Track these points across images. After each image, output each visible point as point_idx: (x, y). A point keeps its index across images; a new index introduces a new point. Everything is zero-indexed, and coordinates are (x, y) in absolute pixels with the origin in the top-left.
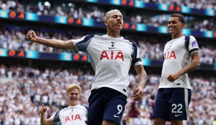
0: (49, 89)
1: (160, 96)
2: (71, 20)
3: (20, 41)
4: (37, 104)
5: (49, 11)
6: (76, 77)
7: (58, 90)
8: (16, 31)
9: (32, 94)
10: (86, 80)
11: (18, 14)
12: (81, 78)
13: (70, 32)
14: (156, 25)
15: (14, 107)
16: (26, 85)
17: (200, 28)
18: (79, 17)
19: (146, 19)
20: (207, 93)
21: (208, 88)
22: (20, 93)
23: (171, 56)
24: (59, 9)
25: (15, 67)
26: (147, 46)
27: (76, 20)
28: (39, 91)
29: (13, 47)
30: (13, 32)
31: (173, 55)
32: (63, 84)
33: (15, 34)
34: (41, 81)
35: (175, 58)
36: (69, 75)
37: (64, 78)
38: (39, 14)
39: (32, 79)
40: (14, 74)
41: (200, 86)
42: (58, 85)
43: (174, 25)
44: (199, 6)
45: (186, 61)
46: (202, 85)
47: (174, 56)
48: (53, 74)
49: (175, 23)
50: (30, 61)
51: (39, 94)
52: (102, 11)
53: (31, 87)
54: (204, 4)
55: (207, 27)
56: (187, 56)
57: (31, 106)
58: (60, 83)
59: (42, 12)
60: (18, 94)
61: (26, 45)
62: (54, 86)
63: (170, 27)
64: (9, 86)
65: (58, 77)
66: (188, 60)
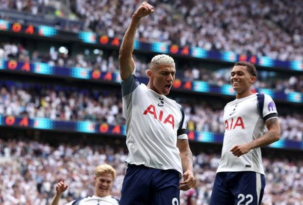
0: (63, 174)
1: (220, 185)
2: (97, 74)
3: (23, 103)
4: (46, 195)
5: (65, 60)
6: (103, 157)
7: (77, 175)
8: (17, 89)
9: (39, 181)
10: (117, 161)
11: (21, 64)
12: (111, 158)
13: (96, 92)
14: (220, 83)
15: (13, 199)
16: (30, 167)
17: (284, 89)
18: (110, 70)
19: (206, 74)
20: (293, 183)
21: (294, 176)
22: (22, 179)
23: (237, 125)
24: (80, 58)
25: (14, 141)
26: (206, 114)
27: (104, 74)
28: (49, 176)
29: (13, 112)
30: (13, 91)
31: (239, 122)
32: (84, 167)
33: (16, 94)
34: (52, 162)
35: (243, 128)
36: (94, 153)
37: (86, 158)
38: (51, 64)
39: (39, 158)
40: (13, 152)
41: (283, 173)
42: (77, 167)
43: (239, 78)
44: (283, 57)
45: (259, 132)
46: (287, 172)
47: (242, 124)
48: (69, 151)
49: (241, 75)
50: (37, 133)
51: (50, 181)
52: (142, 62)
53: (37, 170)
54: (290, 53)
55: (295, 88)
56: (260, 125)
57: (38, 197)
58: (80, 166)
59: (56, 62)
60: (18, 181)
61: (31, 109)
62: (71, 169)
63: (234, 80)
64: (5, 168)
65: (77, 156)
66: (261, 131)
